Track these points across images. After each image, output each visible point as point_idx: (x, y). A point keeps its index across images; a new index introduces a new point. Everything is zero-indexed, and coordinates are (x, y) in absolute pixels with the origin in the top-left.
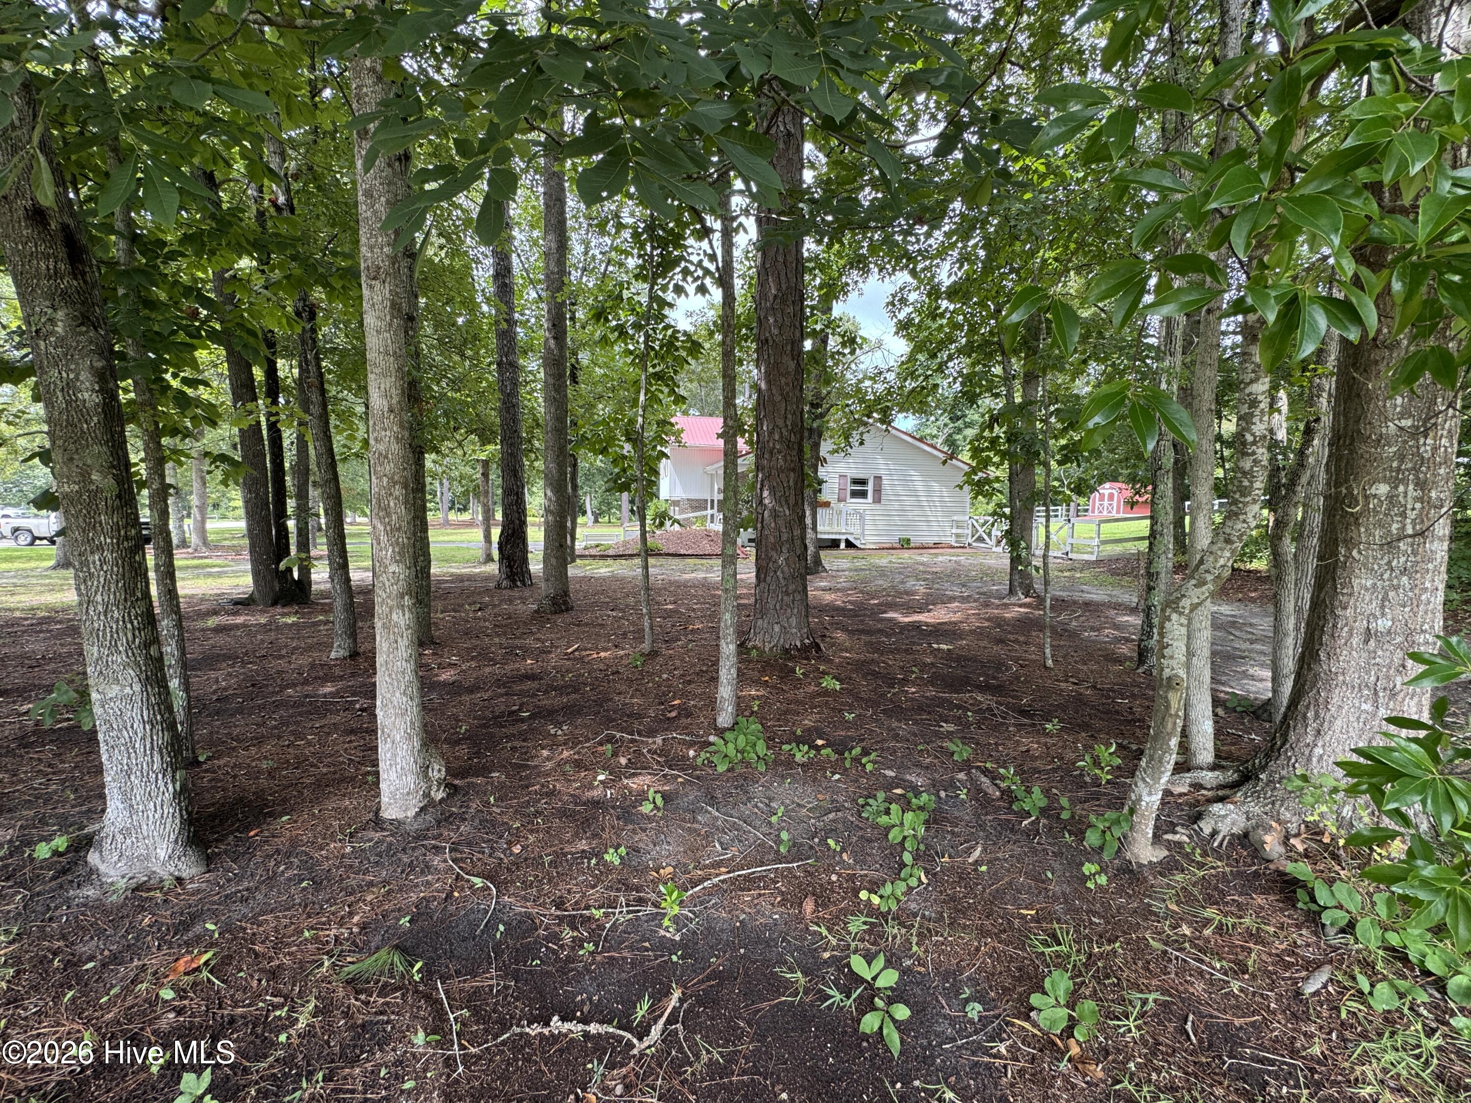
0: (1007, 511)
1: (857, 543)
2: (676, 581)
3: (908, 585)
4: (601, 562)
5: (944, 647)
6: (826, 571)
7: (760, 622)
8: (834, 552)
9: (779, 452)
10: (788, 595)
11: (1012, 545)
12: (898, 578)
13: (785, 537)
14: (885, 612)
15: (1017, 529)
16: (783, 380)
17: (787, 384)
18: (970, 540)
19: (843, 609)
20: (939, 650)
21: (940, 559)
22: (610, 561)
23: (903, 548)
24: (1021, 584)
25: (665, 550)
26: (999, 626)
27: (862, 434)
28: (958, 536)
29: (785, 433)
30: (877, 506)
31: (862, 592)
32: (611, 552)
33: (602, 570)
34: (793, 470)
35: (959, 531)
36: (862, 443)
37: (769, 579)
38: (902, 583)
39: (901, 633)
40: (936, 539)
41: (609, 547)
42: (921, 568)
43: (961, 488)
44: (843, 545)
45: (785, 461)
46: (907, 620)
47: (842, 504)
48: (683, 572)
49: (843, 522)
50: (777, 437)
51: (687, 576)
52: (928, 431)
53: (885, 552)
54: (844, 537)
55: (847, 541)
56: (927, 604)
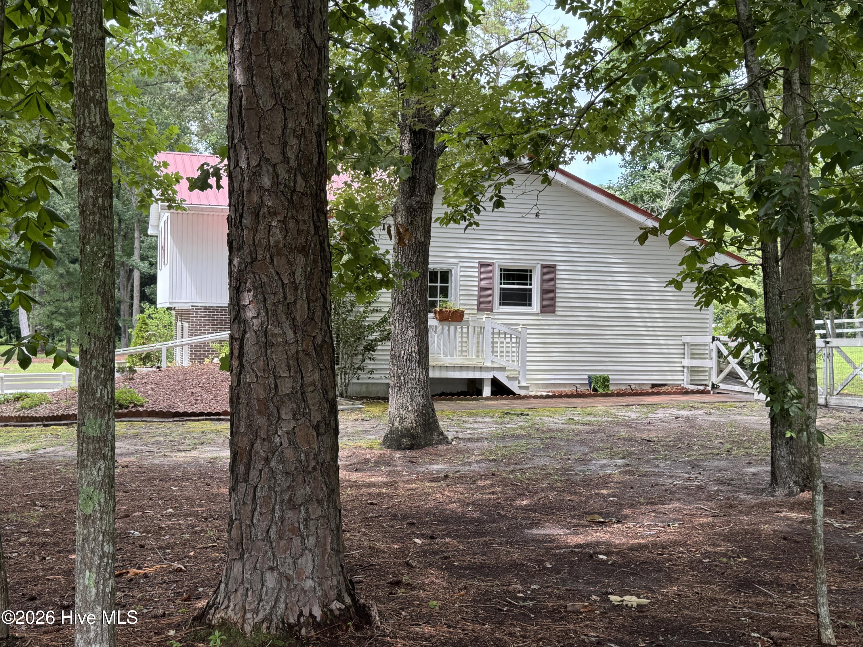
0: (762, 328)
1: (513, 386)
2: (153, 468)
3: (593, 467)
4: (17, 432)
5: (632, 600)
6: (444, 440)
7: (237, 567)
8: (471, 404)
9: (272, 213)
10: (294, 507)
11: (771, 392)
12: (578, 451)
13: (286, 388)
14: (537, 524)
15: (780, 361)
16: (277, 67)
17: (286, 76)
18: (715, 379)
19: (458, 519)
20: (621, 607)
21: (661, 414)
22: (35, 430)
23: (595, 394)
24: (792, 464)
25: (149, 406)
26: (747, 551)
27: (498, 187)
28: (693, 370)
29: (283, 174)
30: (549, 319)
31: (503, 482)
32: (42, 411)
33: (12, 449)
34: (303, 250)
35: (696, 363)
36: (499, 204)
37: (253, 474)
38: (583, 461)
39: (555, 570)
40: (657, 378)
41: (42, 400)
42: (623, 432)
43: (678, 286)
44: (487, 391)
45: (286, 232)
46: (575, 540)
47: (484, 316)
48: (175, 447)
49: (487, 348)
50: (267, 182)
51: (179, 457)
52: (646, 186)
53: (562, 403)
54: (488, 376)
55: (495, 382)
56: (620, 505)
